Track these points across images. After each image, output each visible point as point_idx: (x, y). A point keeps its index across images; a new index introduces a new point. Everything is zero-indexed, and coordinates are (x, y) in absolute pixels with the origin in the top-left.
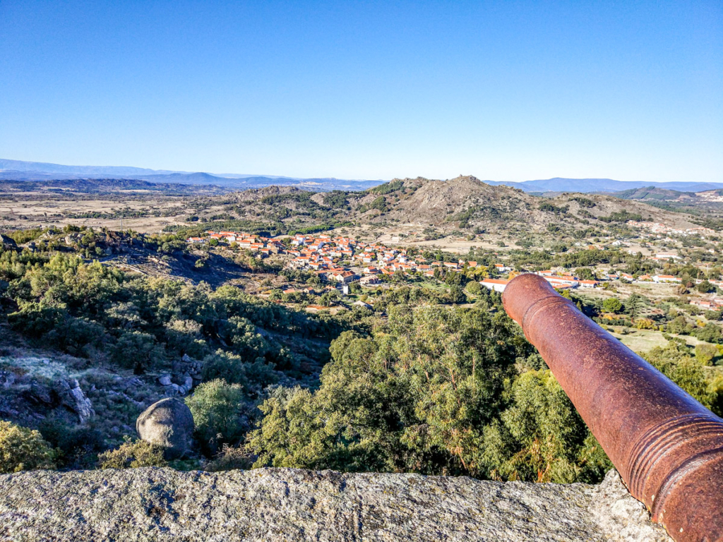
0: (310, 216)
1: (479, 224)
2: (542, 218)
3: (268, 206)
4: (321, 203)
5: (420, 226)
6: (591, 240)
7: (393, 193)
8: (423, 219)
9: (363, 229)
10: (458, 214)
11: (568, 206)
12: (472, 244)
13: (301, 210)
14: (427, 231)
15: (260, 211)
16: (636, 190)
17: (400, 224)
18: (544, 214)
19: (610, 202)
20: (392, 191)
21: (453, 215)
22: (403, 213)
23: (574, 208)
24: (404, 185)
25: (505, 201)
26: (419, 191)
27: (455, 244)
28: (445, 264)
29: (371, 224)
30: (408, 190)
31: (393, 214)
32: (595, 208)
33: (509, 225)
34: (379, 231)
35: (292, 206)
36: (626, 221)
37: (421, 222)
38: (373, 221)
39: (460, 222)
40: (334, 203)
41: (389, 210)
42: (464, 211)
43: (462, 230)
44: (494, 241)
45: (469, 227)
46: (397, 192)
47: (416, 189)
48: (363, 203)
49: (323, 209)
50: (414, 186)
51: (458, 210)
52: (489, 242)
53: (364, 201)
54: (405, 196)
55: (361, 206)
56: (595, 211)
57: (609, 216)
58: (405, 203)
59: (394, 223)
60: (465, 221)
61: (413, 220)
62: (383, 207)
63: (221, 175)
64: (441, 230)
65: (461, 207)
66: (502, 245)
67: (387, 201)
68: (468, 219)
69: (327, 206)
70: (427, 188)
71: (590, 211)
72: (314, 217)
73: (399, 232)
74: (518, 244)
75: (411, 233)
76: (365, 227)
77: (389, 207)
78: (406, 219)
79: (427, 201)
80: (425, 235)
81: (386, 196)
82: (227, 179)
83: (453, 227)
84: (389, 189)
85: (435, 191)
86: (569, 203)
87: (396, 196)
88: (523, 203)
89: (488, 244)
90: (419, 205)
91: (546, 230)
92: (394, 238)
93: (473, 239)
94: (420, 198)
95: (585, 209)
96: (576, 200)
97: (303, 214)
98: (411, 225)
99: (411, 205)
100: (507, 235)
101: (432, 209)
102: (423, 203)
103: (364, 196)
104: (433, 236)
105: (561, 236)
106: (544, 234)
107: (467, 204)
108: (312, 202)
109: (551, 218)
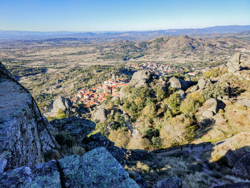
0: (136, 51)
1: (188, 52)
2: (208, 49)
3: (122, 49)
4: (138, 46)
5: (169, 53)
6: (222, 56)
7: (160, 42)
8: (170, 51)
9: (152, 55)
10: (181, 49)
11: (216, 44)
12: (186, 59)
13: (132, 50)
14: (172, 55)
15: (120, 51)
16: (245, 32)
17: (163, 53)
18: (208, 47)
19: (230, 42)
20: (160, 41)
21: (180, 49)
22: (164, 49)
23: (218, 45)
24: (164, 39)
25: (196, 44)
26: (169, 41)
27: (181, 59)
28: (180, 69)
29: (154, 53)
30: (165, 41)
31: (161, 50)
32: (225, 44)
33: (197, 52)
34: (158, 56)
35: (130, 48)
36: (235, 48)
37: (170, 52)
38: (155, 52)
39: (182, 52)
40: (142, 47)
41: (159, 48)
42: (183, 48)
43: (183, 55)
44: (192, 58)
45: (184, 53)
46: (161, 42)
47: (168, 41)
48: (151, 46)
49: (139, 49)
50: (167, 40)
51: (181, 48)
52: (191, 58)
53: (151, 45)
54: (164, 43)
55: (150, 47)
56: (225, 45)
57: (229, 47)
58: (164, 46)
59: (161, 53)
60: (183, 51)
61: (167, 51)
62: (158, 47)
63: (94, 32)
64: (176, 55)
65: (182, 46)
66: (194, 59)
67: (159, 45)
68: (184, 50)
69: (140, 48)
70: (171, 40)
71: (224, 45)
72: (137, 52)
73: (163, 56)
74: (199, 59)
75: (167, 56)
76: (153, 55)
77: (159, 47)
78: (165, 51)
79: (171, 45)
80: (171, 57)
81: (158, 43)
82: (97, 34)
83: (180, 54)
84: (159, 41)
85: (174, 41)
86: (217, 43)
87: (161, 43)
88: (201, 44)
89: (191, 59)
90: (169, 46)
91: (208, 53)
92: (162, 58)
93: (186, 57)
94: (169, 44)
95: (222, 45)
96: (219, 42)
97: (133, 51)
98: (167, 53)
99: (166, 46)
100: (196, 56)
101: (173, 48)
102: (170, 46)
103: (151, 43)
104: (174, 57)
105: (212, 55)
106: (207, 55)
107: (184, 45)
108: (135, 47)
109: (210, 49)
